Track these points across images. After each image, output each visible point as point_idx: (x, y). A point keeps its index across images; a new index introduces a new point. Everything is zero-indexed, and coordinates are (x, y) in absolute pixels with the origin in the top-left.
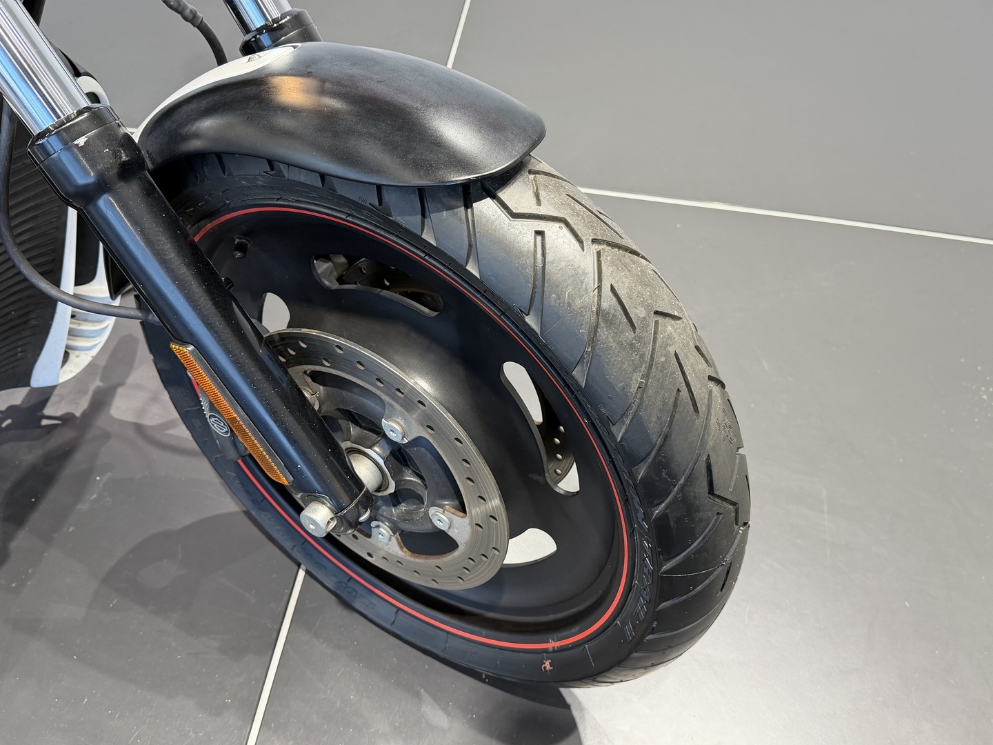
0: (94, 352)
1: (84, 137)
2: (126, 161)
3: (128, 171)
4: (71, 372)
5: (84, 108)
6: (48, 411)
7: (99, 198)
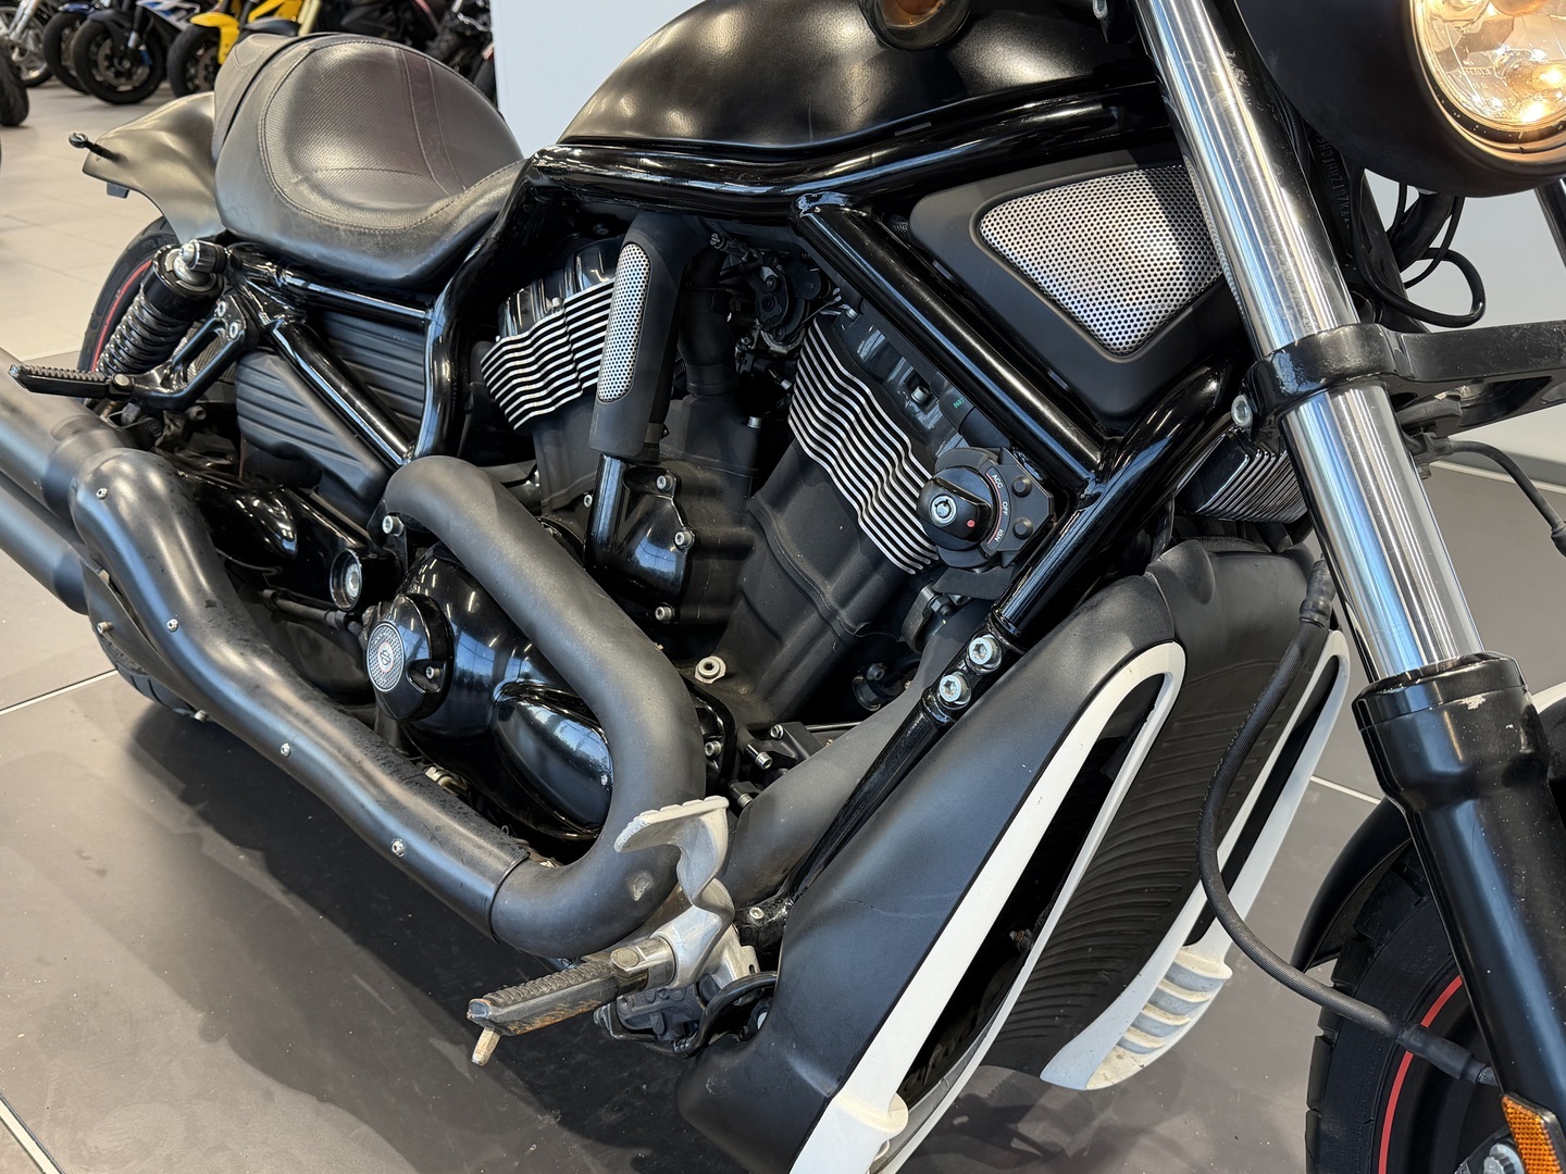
0: (1147, 1060)
1: (1480, 696)
2: (1525, 755)
3: (1522, 772)
4: (1106, 1079)
5: (1476, 655)
6: (1024, 1127)
7: (1458, 803)
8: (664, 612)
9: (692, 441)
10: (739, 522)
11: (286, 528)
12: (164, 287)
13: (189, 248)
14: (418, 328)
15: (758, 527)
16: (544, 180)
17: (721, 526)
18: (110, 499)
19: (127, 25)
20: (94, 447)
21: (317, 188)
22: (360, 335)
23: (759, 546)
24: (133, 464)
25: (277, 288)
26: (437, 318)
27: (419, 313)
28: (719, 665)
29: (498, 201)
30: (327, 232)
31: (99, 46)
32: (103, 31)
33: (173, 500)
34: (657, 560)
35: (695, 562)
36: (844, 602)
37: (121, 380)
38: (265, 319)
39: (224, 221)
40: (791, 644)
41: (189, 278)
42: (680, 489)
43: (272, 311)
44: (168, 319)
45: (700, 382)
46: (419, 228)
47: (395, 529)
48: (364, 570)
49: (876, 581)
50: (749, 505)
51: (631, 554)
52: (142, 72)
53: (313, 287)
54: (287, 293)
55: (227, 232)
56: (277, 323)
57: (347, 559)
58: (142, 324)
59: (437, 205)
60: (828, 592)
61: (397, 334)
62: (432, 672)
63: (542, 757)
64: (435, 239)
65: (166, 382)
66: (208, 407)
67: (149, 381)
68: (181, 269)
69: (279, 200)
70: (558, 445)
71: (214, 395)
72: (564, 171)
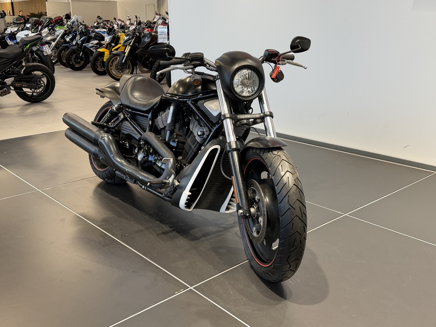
8: (174, 150)
9: (179, 129)
10: (184, 140)
11: (127, 145)
12: (112, 111)
13: (116, 106)
14: (147, 117)
15: (187, 140)
16: (164, 98)
17: (182, 139)
18: (104, 140)
19: (80, 50)
20: (101, 134)
21: (135, 98)
22: (140, 118)
23: (186, 142)
24: (107, 135)
25: (128, 112)
26: (150, 116)
27: (148, 115)
28: (181, 157)
29: (158, 100)
30: (136, 104)
31: (72, 56)
32: (74, 52)
33: (112, 140)
34: (174, 144)
35: (178, 144)
36: (195, 148)
37: (105, 124)
38: (126, 116)
39: (121, 102)
40: (189, 154)
41: (115, 110)
42: (177, 135)
43: (127, 115)
44: (112, 116)
45: (180, 122)
46: (148, 104)
47: (142, 143)
48: (138, 149)
49: (198, 145)
50: (186, 138)
51: (170, 143)
52: (83, 62)
53: (133, 111)
54: (130, 112)
55: (121, 104)
56: (128, 116)
57: (136, 148)
58: (108, 117)
59: (151, 101)
60: (193, 147)
61: (144, 118)
62: (146, 158)
63: (160, 171)
64: (150, 105)
65: (111, 125)
66: (115, 130)
67: (109, 124)
68: (114, 109)
69: (129, 99)
70: (164, 132)
71: (116, 128)
72: (166, 97)
